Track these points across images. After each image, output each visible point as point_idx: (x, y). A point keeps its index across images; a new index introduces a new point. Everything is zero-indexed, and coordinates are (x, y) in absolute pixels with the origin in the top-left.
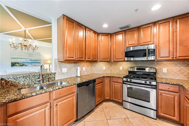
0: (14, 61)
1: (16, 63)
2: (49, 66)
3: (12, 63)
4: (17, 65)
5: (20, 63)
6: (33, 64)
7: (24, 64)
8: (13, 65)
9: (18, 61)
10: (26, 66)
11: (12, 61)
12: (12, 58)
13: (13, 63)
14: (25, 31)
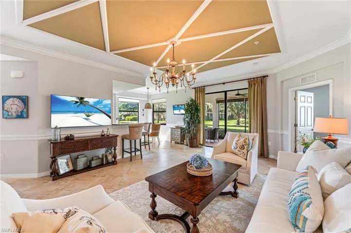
14: (173, 45)
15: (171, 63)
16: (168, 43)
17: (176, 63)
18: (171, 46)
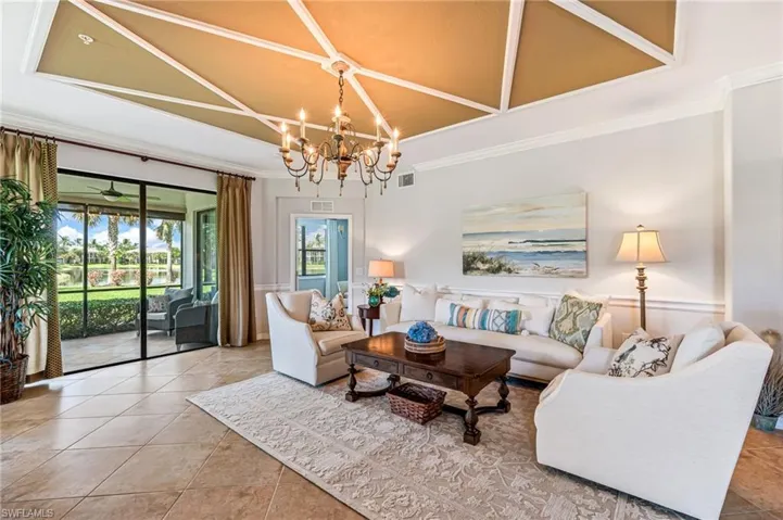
1: (475, 258)
2: (642, 280)
3: (464, 257)
4: (478, 269)
5: (488, 257)
6: (542, 264)
7: (503, 261)
8: (469, 264)
9: (483, 249)
10: (510, 271)
12: (464, 235)
13: (469, 256)
14: (341, 72)
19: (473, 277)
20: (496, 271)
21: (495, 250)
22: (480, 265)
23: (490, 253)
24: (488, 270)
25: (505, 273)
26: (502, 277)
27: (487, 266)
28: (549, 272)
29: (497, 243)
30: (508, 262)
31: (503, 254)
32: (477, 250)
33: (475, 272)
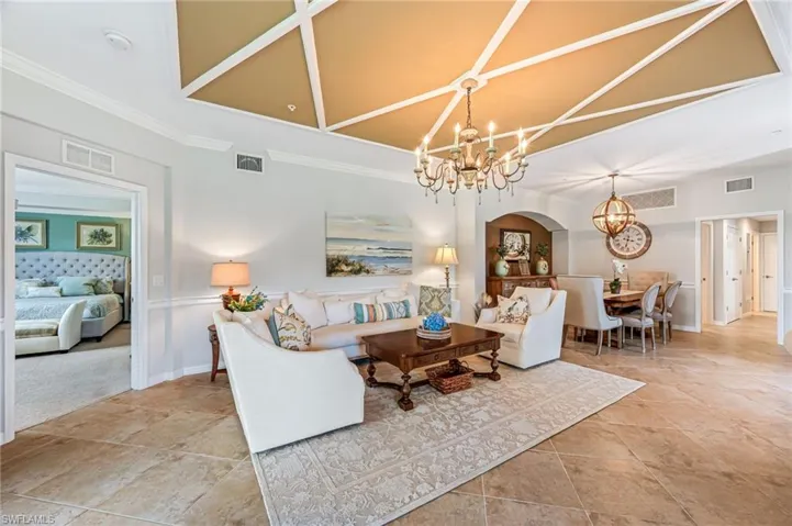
0: (336, 250)
1: (339, 261)
3: (328, 260)
4: (342, 271)
5: (351, 260)
7: (363, 264)
8: (333, 267)
9: (346, 253)
10: (368, 272)
11: (330, 253)
13: (333, 260)
14: (469, 89)
15: (464, 134)
16: (456, 85)
17: (475, 132)
18: (463, 92)
19: (336, 279)
20: (357, 272)
21: (357, 254)
22: (344, 267)
23: (352, 257)
24: (351, 271)
25: (364, 274)
26: (362, 278)
27: (350, 268)
28: (394, 272)
29: (358, 248)
30: (367, 264)
31: (362, 258)
32: (342, 253)
33: (340, 274)
